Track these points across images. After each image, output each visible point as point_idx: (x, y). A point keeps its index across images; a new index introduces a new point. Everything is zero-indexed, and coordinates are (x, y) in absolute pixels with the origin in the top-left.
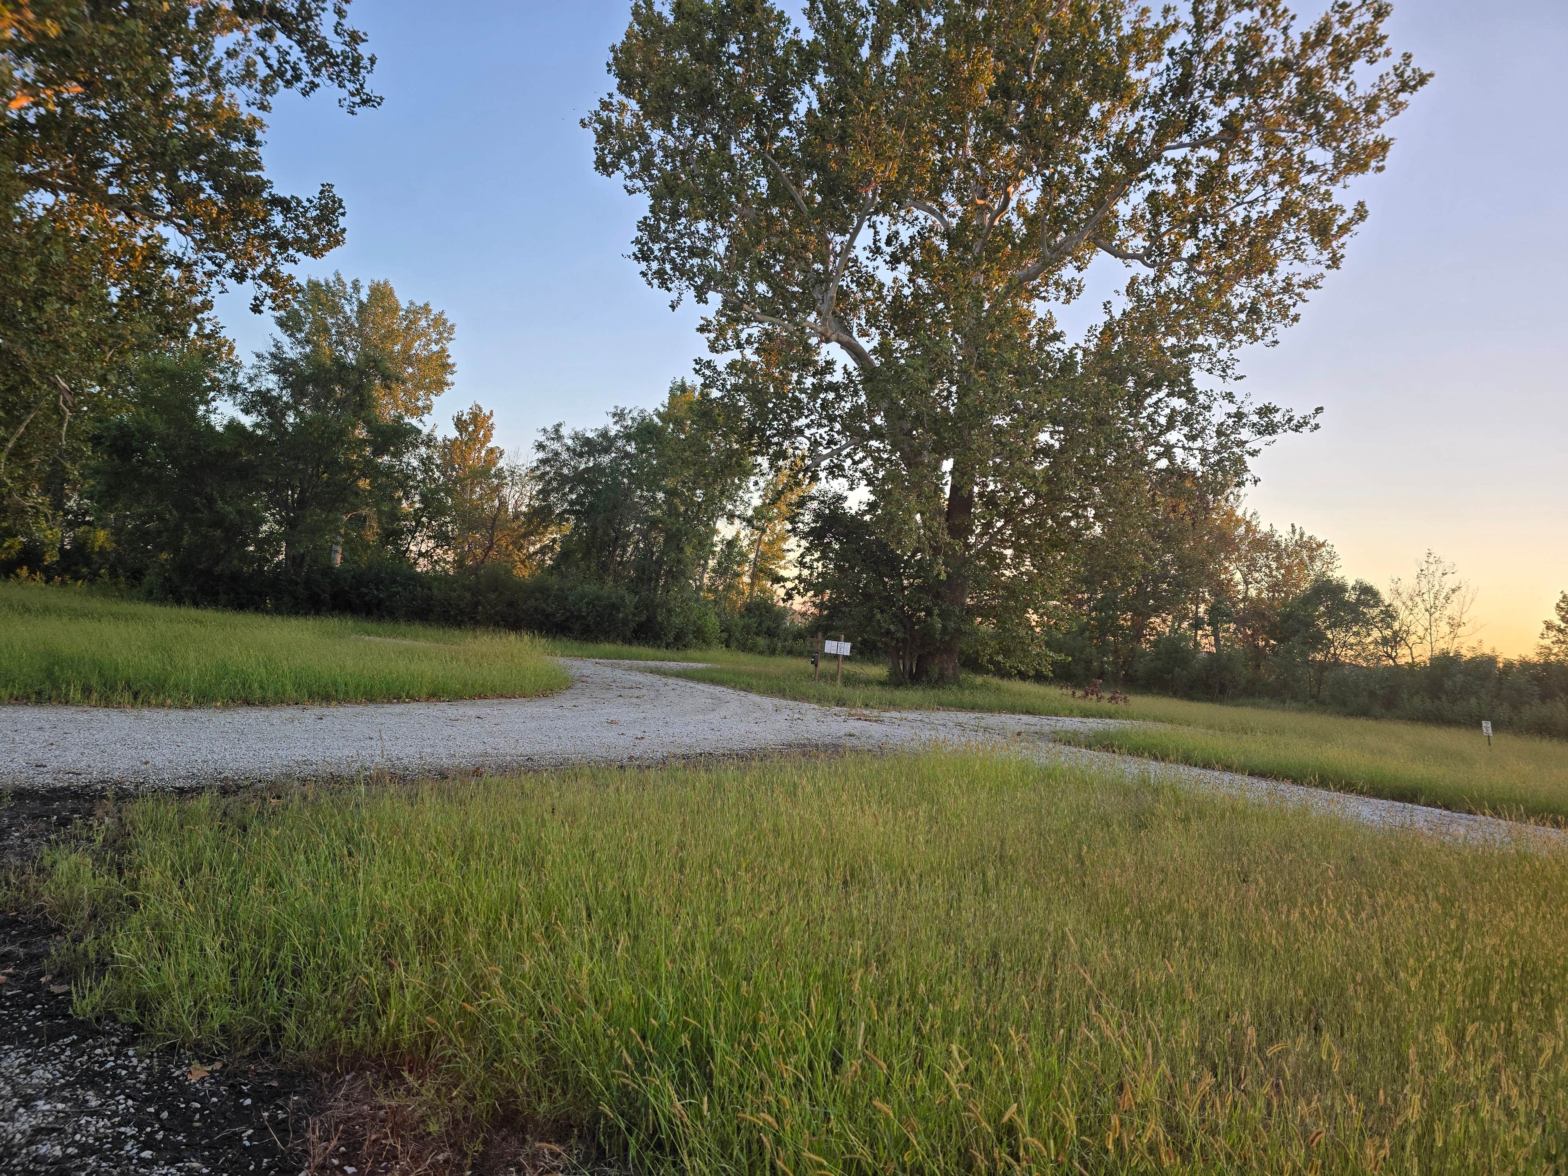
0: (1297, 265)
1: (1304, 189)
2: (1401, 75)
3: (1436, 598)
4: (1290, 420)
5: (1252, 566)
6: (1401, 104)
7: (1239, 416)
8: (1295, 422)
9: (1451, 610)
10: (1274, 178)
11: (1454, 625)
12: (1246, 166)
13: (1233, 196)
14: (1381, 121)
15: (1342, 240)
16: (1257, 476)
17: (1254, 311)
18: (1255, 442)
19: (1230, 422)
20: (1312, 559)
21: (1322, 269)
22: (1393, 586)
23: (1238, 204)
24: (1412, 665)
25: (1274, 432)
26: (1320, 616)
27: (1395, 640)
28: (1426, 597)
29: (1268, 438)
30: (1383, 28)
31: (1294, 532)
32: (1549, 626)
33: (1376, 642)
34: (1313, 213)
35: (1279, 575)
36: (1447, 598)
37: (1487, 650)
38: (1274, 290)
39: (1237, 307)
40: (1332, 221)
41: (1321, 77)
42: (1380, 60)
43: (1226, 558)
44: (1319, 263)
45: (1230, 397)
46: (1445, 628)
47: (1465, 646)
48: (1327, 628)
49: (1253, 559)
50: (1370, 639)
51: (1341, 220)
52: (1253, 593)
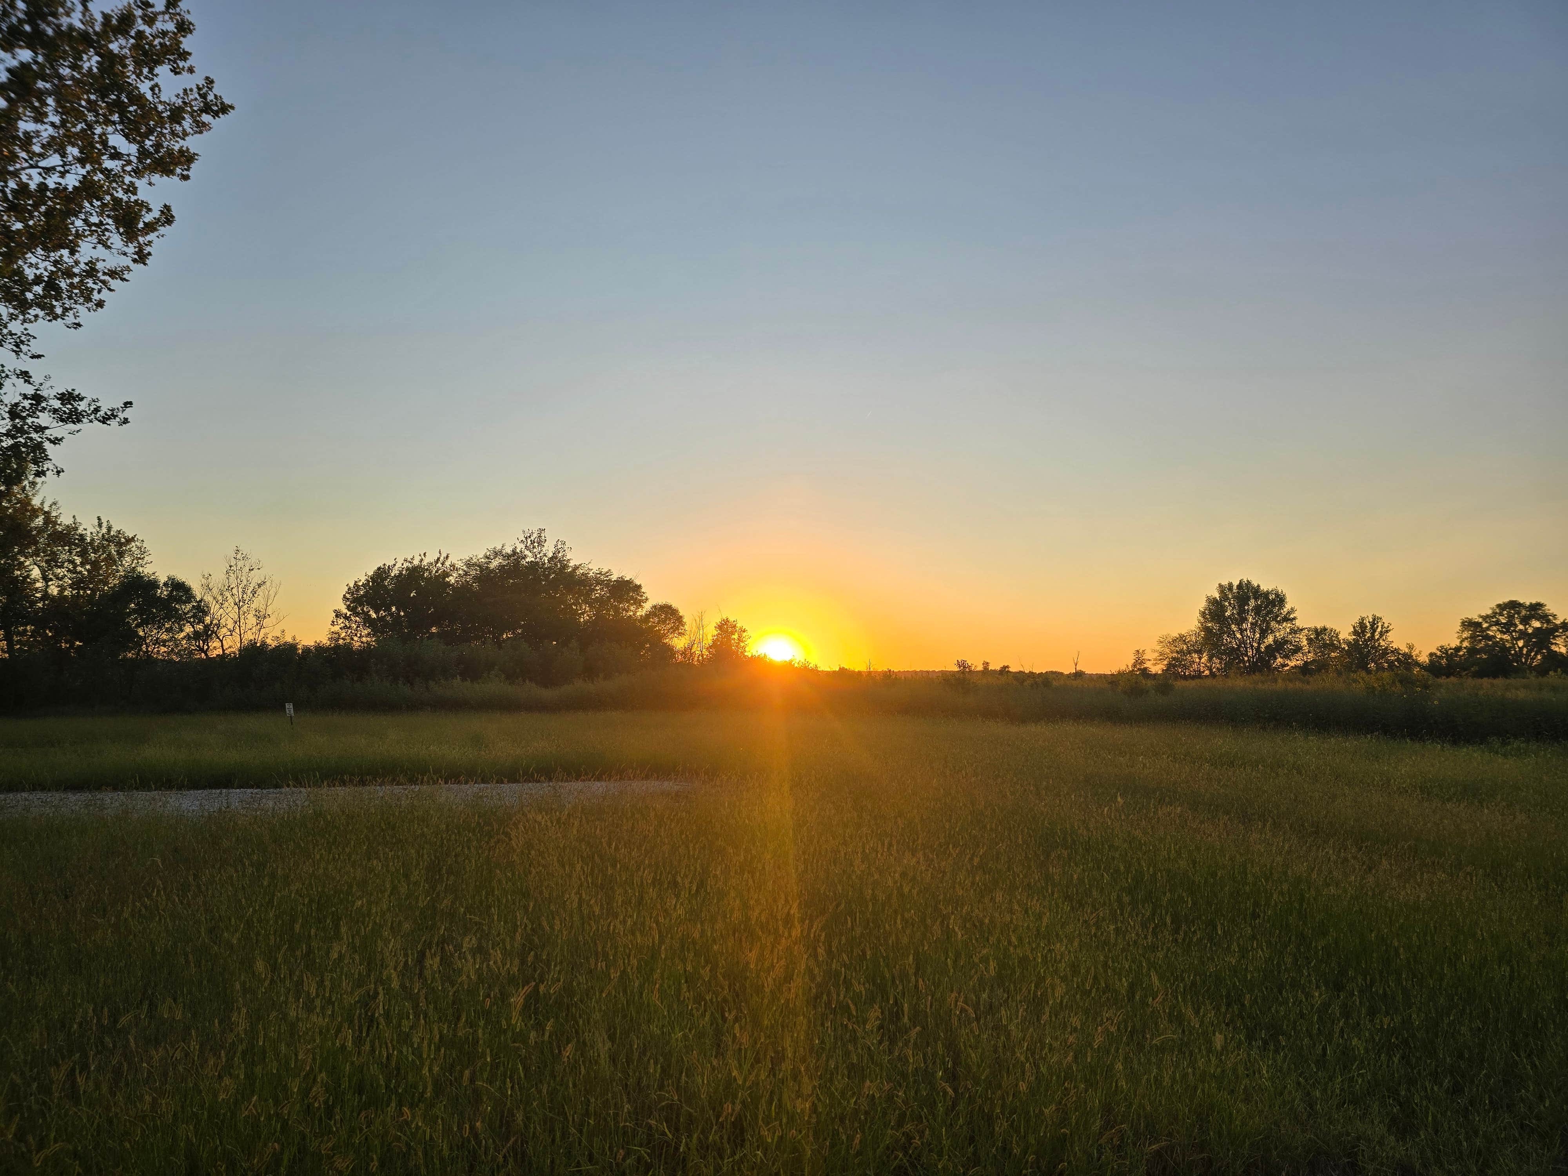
0: (101, 251)
1: (107, 172)
2: (204, 96)
3: (244, 592)
4: (97, 410)
5: (53, 561)
6: (204, 124)
7: (37, 398)
8: (102, 413)
9: (258, 603)
10: (73, 151)
11: (261, 617)
12: (39, 127)
13: (23, 155)
14: (185, 134)
15: (149, 238)
16: (60, 466)
17: (51, 285)
18: (57, 430)
19: (26, 403)
20: (121, 554)
21: (127, 261)
22: (204, 581)
23: (31, 167)
24: (222, 657)
25: (79, 421)
26: (129, 614)
27: (208, 634)
28: (235, 591)
29: (71, 426)
30: (187, 43)
31: (100, 525)
32: (338, 614)
33: (188, 637)
34: (117, 201)
35: (84, 571)
36: (254, 592)
37: (289, 639)
38: (76, 270)
39: (31, 277)
40: (137, 217)
41: (125, 66)
42: (185, 73)
43: (21, 552)
44: (125, 254)
45: (25, 376)
46: (252, 620)
47: (270, 636)
48: (138, 626)
49: (54, 553)
50: (182, 635)
51: (148, 218)
52: (54, 590)
